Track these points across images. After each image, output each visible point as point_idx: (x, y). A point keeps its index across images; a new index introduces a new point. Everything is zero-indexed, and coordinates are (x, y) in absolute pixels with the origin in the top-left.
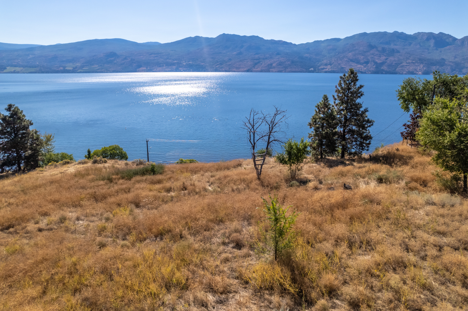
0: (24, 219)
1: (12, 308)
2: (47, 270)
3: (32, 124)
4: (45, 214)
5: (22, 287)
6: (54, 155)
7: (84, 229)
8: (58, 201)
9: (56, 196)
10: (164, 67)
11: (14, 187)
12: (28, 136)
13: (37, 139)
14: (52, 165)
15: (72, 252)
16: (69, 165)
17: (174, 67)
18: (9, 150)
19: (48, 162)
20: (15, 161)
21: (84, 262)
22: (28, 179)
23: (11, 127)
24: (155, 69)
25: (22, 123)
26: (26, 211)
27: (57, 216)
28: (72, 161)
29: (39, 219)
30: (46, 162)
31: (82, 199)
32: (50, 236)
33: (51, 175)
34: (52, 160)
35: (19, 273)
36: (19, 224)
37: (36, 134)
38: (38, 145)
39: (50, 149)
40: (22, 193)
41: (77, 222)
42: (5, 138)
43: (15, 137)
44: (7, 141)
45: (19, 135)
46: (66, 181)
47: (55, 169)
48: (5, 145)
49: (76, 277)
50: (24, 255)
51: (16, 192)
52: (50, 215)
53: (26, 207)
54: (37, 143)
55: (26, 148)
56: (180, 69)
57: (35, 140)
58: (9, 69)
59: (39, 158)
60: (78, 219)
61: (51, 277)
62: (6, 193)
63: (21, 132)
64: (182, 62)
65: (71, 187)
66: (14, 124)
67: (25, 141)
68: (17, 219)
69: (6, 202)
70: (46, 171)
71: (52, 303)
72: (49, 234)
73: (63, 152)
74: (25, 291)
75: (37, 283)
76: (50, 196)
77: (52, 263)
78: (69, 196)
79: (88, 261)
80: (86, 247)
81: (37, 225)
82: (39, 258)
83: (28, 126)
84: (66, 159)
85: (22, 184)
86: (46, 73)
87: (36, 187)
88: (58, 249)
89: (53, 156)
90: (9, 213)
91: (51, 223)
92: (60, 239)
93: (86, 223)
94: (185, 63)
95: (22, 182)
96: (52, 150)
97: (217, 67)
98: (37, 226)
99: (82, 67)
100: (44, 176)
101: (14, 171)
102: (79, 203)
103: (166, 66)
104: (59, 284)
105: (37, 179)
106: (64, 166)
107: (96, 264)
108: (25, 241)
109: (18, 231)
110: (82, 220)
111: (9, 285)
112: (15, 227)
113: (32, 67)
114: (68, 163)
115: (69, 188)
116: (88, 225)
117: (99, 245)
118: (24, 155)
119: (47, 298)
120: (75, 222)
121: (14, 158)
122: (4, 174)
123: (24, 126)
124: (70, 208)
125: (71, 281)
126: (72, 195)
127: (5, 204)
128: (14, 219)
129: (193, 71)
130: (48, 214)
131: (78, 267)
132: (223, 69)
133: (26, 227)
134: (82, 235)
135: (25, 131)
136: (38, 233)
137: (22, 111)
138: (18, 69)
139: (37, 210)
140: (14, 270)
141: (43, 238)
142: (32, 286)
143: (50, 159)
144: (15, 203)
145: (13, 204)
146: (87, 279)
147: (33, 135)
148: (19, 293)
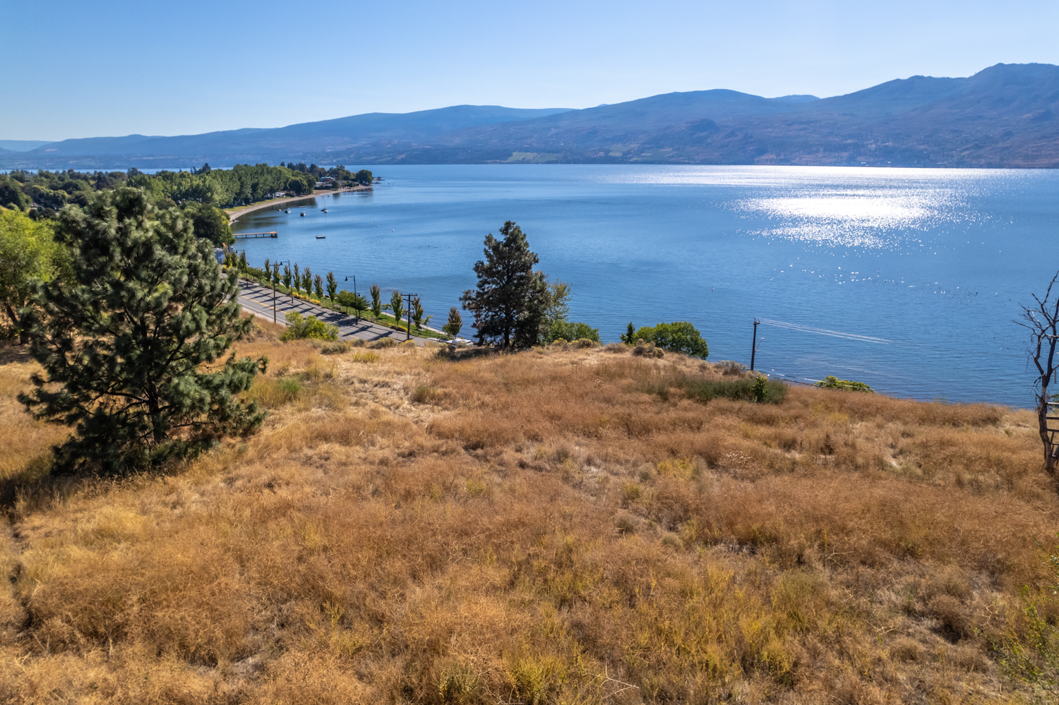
0: (499, 438)
1: (463, 590)
2: (522, 545)
3: (537, 262)
4: (535, 438)
5: (480, 561)
6: (566, 325)
7: (597, 486)
8: (560, 418)
9: (558, 407)
10: (820, 155)
11: (493, 374)
12: (528, 283)
13: (542, 290)
14: (559, 344)
15: (568, 524)
16: (589, 350)
17: (845, 154)
18: (496, 305)
19: (555, 338)
20: (502, 328)
21: (587, 550)
22: (517, 364)
23: (505, 263)
24: (798, 159)
25: (521, 258)
26: (506, 424)
27: (553, 446)
28: (595, 343)
29: (523, 444)
30: (550, 337)
31: (602, 424)
32: (536, 481)
33: (556, 365)
34: (563, 336)
35: (480, 533)
36: (492, 445)
37: (541, 280)
38: (541, 302)
39: (561, 313)
40: (504, 390)
41: (586, 468)
42: (494, 282)
43: (507, 283)
44: (495, 289)
45: (515, 279)
46: (580, 380)
47: (563, 354)
48: (491, 296)
49: (568, 575)
50: (491, 503)
51: (495, 385)
52: (541, 441)
53: (507, 417)
54: (541, 299)
55: (522, 305)
56: (859, 159)
57: (538, 292)
58: (517, 155)
59: (541, 327)
60: (589, 462)
61: (527, 559)
62: (480, 384)
63: (518, 274)
64: (866, 142)
65: (587, 394)
66: (510, 258)
67: (521, 292)
68: (490, 435)
69: (479, 399)
70: (547, 355)
71: (521, 608)
72: (535, 476)
73: (582, 323)
74: (484, 568)
75: (504, 562)
76: (548, 404)
77: (533, 534)
78: (580, 412)
79: (593, 553)
80: (595, 522)
81: (519, 453)
82: (514, 517)
83: (531, 264)
84: (586, 337)
85: (507, 373)
86: (574, 163)
87: (527, 383)
88: (545, 510)
89: (564, 328)
90: (480, 420)
91: (542, 457)
92: (552, 493)
93: (603, 474)
94: (874, 146)
95: (507, 369)
96: (563, 315)
97: (964, 156)
98: (519, 455)
99: (641, 151)
100: (543, 364)
101: (498, 345)
102: (597, 431)
103: (824, 152)
104: (537, 576)
105: (531, 368)
106: (580, 350)
107: (607, 562)
108: (497, 479)
109: (489, 458)
110: (595, 465)
111: (463, 549)
112: (486, 449)
113: (553, 152)
114: (588, 345)
115: (582, 396)
116: (606, 479)
117: (619, 527)
118: (517, 318)
119: (516, 595)
120: (582, 467)
121: (502, 321)
122: (483, 347)
123: (525, 263)
124: (578, 436)
125: (557, 579)
126: (587, 410)
127: (477, 403)
128: (486, 434)
129: (893, 165)
130: (539, 439)
131: (574, 557)
132: (983, 161)
133: (501, 452)
134: (592, 495)
135: (523, 274)
136: (519, 469)
137: (525, 235)
138: (530, 155)
139: (522, 426)
140: (473, 525)
141: (524, 481)
142: (496, 564)
143: (557, 333)
144: (491, 404)
145: (487, 405)
146: (585, 587)
147: (535, 282)
148: (475, 569)
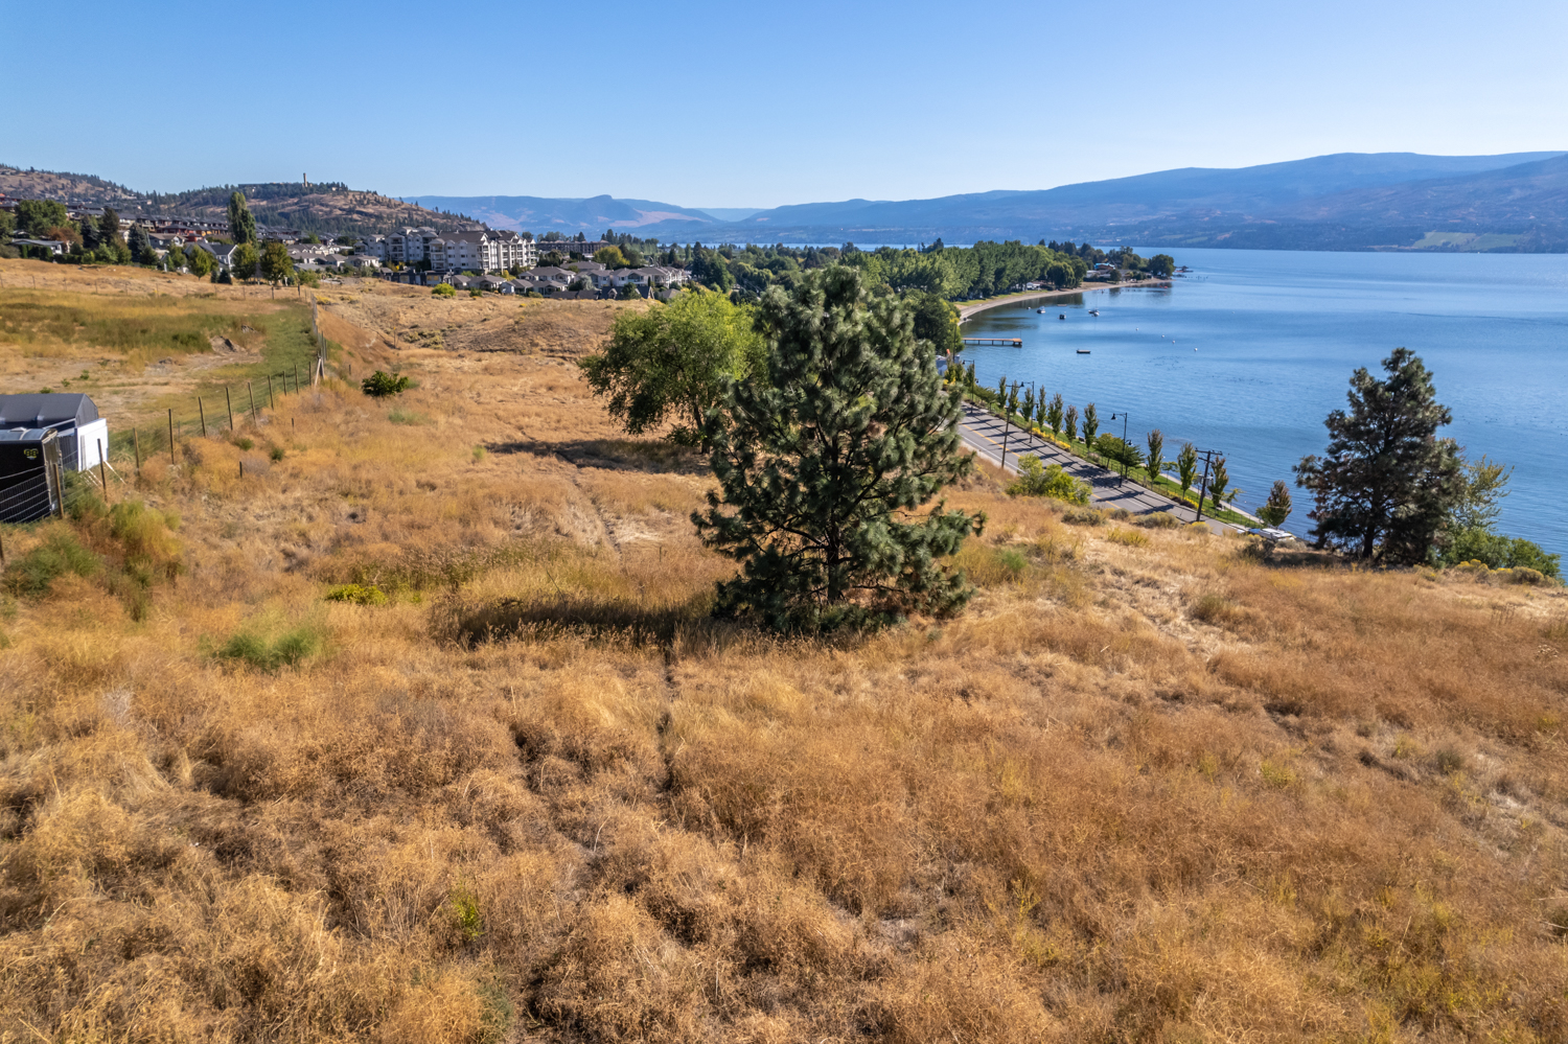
0: (1331, 705)
1: (1230, 929)
2: (1346, 890)
3: (1448, 421)
4: (1398, 720)
5: (1269, 894)
6: (1490, 539)
7: (1515, 834)
8: (1452, 697)
9: (1452, 678)
11: (1335, 599)
12: (1422, 458)
13: (1450, 472)
14: (1470, 570)
15: (1442, 883)
16: (1533, 590)
18: (1356, 487)
19: (1461, 558)
20: (1363, 525)
21: (1476, 940)
22: (1381, 591)
23: (1384, 418)
25: (1416, 413)
26: (1345, 685)
27: (1432, 742)
28: (1549, 579)
29: (1374, 726)
30: (1451, 555)
31: (1542, 727)
32: (1388, 792)
33: (1457, 604)
34: (1477, 556)
35: (1273, 849)
36: (1315, 714)
37: (1450, 455)
38: (1445, 492)
39: (1482, 517)
40: (1351, 627)
41: (1494, 795)
42: (1358, 448)
43: (1383, 452)
44: (1359, 460)
45: (1399, 447)
46: (1505, 639)
47: (1477, 588)
48: (1351, 470)
49: (1430, 972)
50: (1300, 807)
51: (1336, 617)
52: (1410, 727)
53: (1350, 674)
54: (1445, 486)
55: (1407, 493)
57: (1442, 474)
58: (1431, 237)
59: (1437, 534)
60: (1504, 786)
61: (1352, 917)
62: (1310, 610)
63: (1407, 439)
65: (1516, 667)
66: (1395, 410)
67: (1408, 470)
68: (1314, 697)
69: (1303, 635)
70: (1444, 584)
71: (1329, 993)
72: (1388, 784)
73: (1526, 540)
74: (1272, 906)
75: (1308, 908)
76: (1432, 668)
77: (1370, 879)
78: (1497, 695)
79: (1497, 950)
80: (1498, 895)
81: (1363, 738)
82: (1338, 841)
83: (1435, 425)
84: (1530, 565)
85: (1361, 601)
86: (1553, 252)
87: (1395, 624)
88: (1401, 845)
89: (1484, 544)
90: (1300, 668)
91: (1406, 755)
92: (1418, 821)
93: (1529, 815)
95: (1362, 595)
96: (1485, 521)
98: (1362, 742)
100: (1432, 598)
101: (1350, 553)
102: (1529, 737)
104: (1367, 952)
105: (1407, 601)
106: (1515, 587)
107: (1519, 977)
108: (1316, 770)
109: (1306, 733)
110: (1516, 797)
111: (1240, 866)
112: (1303, 717)
113: (1509, 232)
114: (1533, 581)
115: (1505, 667)
116: (1537, 828)
117: (1553, 921)
118: (1393, 513)
119: (1323, 969)
120: (1488, 792)
121: (1363, 513)
122: (1324, 552)
123: (1422, 422)
124: (1487, 737)
125: (1407, 971)
126: (1512, 695)
127: (1300, 640)
128: (1308, 694)
130: (1406, 723)
131: (1447, 944)
133: (1330, 730)
134: (1501, 847)
135: (1418, 440)
136: (1359, 766)
137: (1430, 374)
138: (1458, 238)
139: (1376, 696)
140: (1263, 834)
141: (1366, 787)
142: (1292, 907)
143: (1469, 550)
144: (1324, 647)
145: (1317, 648)
146: (1464, 1005)
147: (1438, 456)
148: (1256, 903)
